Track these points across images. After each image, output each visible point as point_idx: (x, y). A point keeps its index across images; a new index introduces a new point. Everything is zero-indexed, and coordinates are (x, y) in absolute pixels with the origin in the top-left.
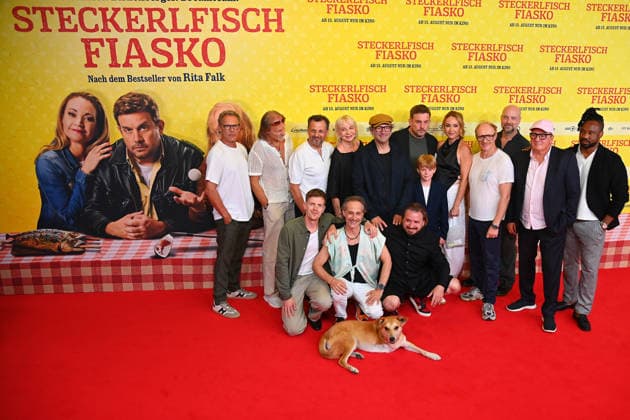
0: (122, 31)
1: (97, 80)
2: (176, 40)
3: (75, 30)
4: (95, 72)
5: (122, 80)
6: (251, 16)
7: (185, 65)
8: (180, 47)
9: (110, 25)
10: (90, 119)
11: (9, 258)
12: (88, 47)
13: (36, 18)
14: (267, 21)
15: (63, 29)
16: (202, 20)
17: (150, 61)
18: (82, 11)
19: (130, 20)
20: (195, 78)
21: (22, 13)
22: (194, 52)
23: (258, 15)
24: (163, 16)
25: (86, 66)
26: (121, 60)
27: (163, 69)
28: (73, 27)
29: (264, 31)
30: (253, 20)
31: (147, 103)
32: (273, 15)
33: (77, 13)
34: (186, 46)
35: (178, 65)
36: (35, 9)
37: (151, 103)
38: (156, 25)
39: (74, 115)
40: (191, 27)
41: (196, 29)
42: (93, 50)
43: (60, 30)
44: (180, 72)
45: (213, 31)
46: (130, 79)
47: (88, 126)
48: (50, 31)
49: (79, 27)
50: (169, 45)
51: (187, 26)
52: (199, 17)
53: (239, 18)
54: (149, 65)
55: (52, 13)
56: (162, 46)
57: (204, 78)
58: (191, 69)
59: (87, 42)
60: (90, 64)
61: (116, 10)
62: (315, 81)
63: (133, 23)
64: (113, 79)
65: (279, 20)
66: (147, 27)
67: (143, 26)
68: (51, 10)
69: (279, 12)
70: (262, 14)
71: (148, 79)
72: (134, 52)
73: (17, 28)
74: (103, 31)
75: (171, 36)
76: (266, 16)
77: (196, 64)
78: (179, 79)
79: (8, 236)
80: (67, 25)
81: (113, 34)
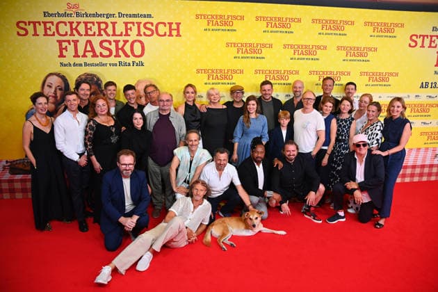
0: (82, 35)
1: (65, 65)
2: (114, 41)
3: (53, 35)
4: (65, 61)
5: (81, 65)
6: (161, 26)
7: (120, 56)
8: (117, 46)
9: (75, 32)
10: (60, 89)
11: (7, 176)
12: (60, 45)
13: (30, 28)
14: (171, 30)
15: (46, 34)
16: (131, 29)
17: (98, 54)
18: (58, 23)
19: (87, 29)
20: (125, 64)
21: (22, 25)
22: (125, 48)
23: (165, 26)
24: (107, 26)
25: (59, 57)
26: (81, 52)
27: (106, 59)
28: (52, 33)
29: (169, 36)
30: (162, 29)
31: (95, 79)
32: (174, 26)
33: (55, 24)
34: (121, 44)
35: (115, 56)
36: (29, 23)
37: (98, 79)
38: (102, 32)
39: (50, 87)
40: (124, 33)
41: (127, 35)
42: (64, 47)
43: (44, 35)
44: (117, 60)
45: (137, 35)
46: (86, 64)
47: (59, 93)
48: (38, 35)
49: (56, 33)
50: (110, 44)
51: (122, 33)
52: (129, 27)
53: (154, 28)
54: (98, 56)
55: (40, 25)
56: (106, 44)
57: (131, 65)
58: (123, 59)
59: (60, 42)
60: (61, 56)
61: (79, 23)
62: (199, 67)
63: (89, 31)
64: (75, 65)
65: (178, 30)
66: (97, 33)
67: (95, 33)
68: (39, 23)
69: (178, 24)
70: (168, 26)
71: (97, 65)
72: (89, 48)
73: (18, 34)
74: (70, 35)
75: (112, 38)
76: (170, 27)
77: (127, 56)
78: (116, 65)
79: (7, 162)
80: (49, 32)
81: (77, 37)
